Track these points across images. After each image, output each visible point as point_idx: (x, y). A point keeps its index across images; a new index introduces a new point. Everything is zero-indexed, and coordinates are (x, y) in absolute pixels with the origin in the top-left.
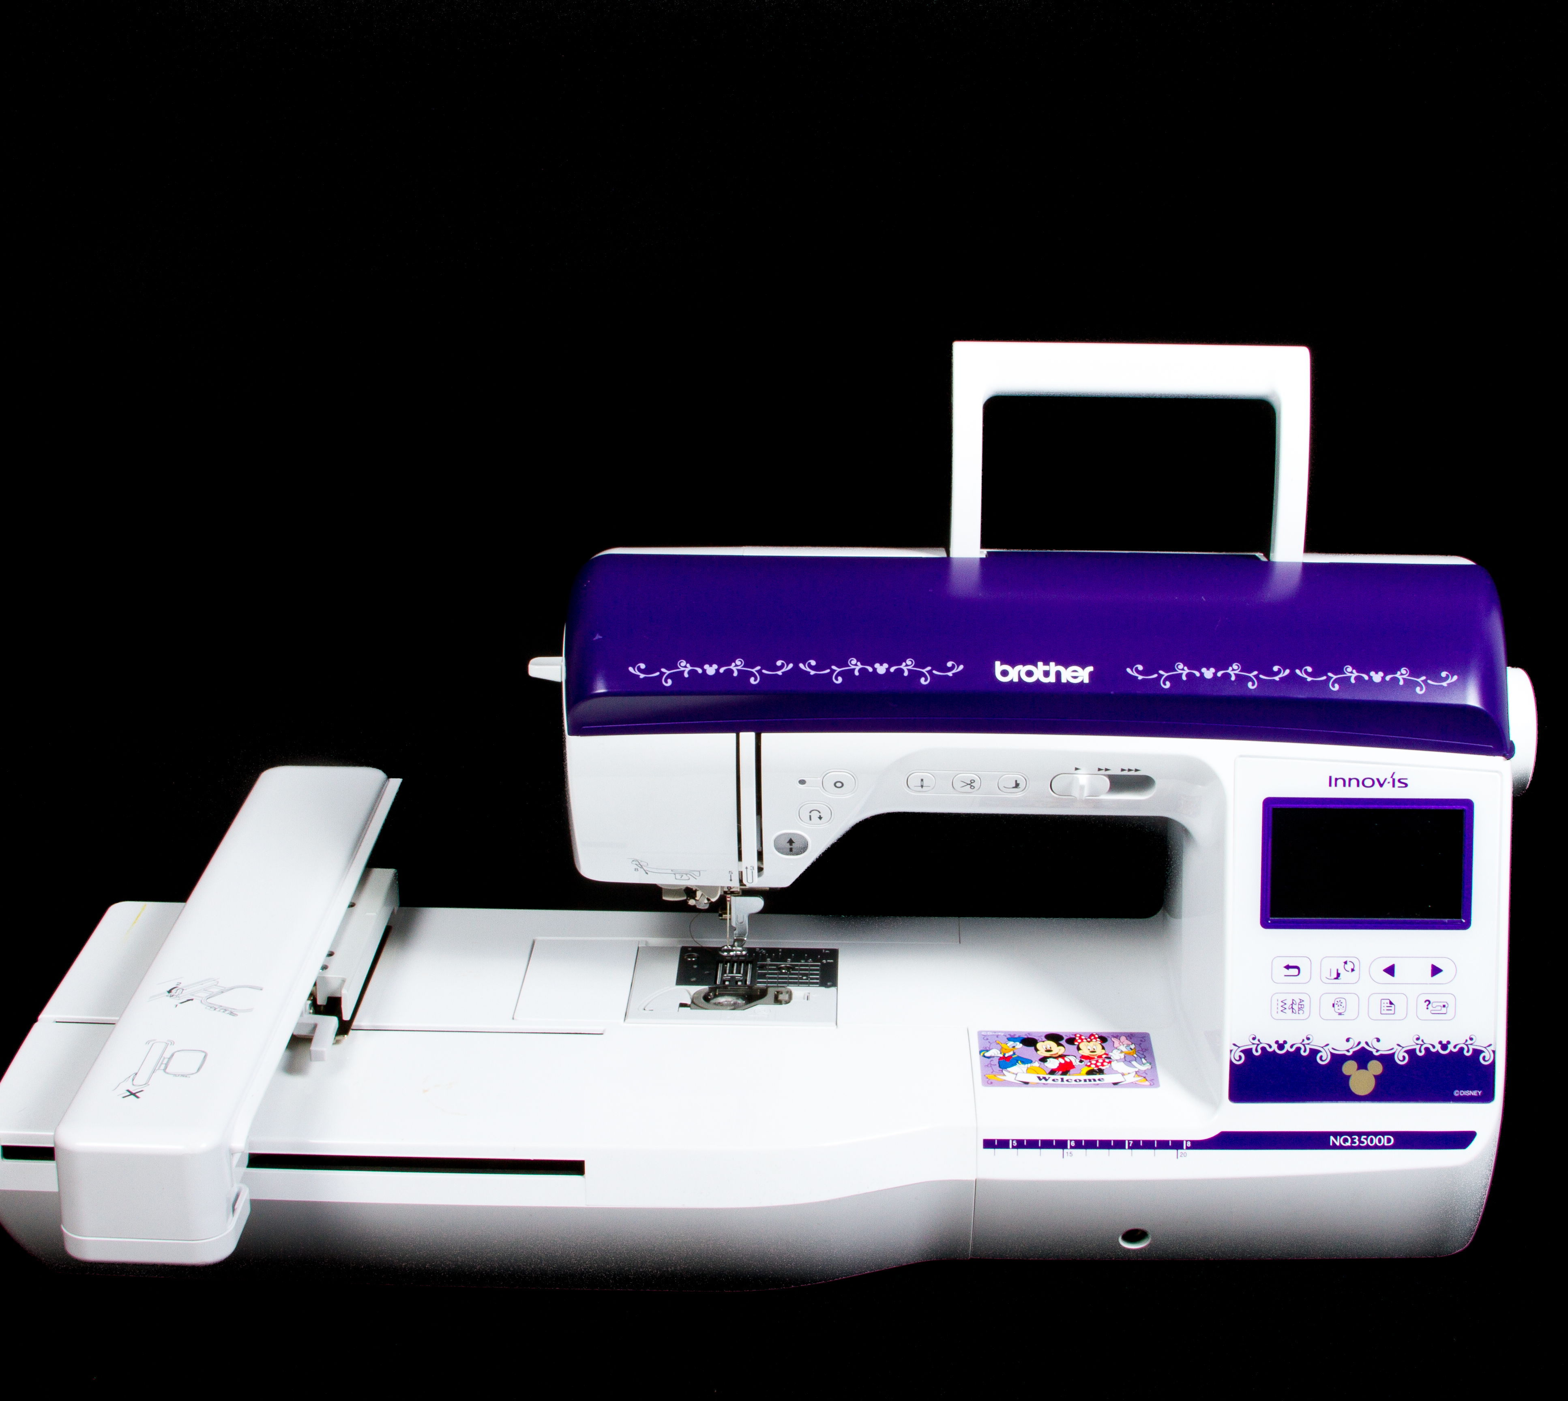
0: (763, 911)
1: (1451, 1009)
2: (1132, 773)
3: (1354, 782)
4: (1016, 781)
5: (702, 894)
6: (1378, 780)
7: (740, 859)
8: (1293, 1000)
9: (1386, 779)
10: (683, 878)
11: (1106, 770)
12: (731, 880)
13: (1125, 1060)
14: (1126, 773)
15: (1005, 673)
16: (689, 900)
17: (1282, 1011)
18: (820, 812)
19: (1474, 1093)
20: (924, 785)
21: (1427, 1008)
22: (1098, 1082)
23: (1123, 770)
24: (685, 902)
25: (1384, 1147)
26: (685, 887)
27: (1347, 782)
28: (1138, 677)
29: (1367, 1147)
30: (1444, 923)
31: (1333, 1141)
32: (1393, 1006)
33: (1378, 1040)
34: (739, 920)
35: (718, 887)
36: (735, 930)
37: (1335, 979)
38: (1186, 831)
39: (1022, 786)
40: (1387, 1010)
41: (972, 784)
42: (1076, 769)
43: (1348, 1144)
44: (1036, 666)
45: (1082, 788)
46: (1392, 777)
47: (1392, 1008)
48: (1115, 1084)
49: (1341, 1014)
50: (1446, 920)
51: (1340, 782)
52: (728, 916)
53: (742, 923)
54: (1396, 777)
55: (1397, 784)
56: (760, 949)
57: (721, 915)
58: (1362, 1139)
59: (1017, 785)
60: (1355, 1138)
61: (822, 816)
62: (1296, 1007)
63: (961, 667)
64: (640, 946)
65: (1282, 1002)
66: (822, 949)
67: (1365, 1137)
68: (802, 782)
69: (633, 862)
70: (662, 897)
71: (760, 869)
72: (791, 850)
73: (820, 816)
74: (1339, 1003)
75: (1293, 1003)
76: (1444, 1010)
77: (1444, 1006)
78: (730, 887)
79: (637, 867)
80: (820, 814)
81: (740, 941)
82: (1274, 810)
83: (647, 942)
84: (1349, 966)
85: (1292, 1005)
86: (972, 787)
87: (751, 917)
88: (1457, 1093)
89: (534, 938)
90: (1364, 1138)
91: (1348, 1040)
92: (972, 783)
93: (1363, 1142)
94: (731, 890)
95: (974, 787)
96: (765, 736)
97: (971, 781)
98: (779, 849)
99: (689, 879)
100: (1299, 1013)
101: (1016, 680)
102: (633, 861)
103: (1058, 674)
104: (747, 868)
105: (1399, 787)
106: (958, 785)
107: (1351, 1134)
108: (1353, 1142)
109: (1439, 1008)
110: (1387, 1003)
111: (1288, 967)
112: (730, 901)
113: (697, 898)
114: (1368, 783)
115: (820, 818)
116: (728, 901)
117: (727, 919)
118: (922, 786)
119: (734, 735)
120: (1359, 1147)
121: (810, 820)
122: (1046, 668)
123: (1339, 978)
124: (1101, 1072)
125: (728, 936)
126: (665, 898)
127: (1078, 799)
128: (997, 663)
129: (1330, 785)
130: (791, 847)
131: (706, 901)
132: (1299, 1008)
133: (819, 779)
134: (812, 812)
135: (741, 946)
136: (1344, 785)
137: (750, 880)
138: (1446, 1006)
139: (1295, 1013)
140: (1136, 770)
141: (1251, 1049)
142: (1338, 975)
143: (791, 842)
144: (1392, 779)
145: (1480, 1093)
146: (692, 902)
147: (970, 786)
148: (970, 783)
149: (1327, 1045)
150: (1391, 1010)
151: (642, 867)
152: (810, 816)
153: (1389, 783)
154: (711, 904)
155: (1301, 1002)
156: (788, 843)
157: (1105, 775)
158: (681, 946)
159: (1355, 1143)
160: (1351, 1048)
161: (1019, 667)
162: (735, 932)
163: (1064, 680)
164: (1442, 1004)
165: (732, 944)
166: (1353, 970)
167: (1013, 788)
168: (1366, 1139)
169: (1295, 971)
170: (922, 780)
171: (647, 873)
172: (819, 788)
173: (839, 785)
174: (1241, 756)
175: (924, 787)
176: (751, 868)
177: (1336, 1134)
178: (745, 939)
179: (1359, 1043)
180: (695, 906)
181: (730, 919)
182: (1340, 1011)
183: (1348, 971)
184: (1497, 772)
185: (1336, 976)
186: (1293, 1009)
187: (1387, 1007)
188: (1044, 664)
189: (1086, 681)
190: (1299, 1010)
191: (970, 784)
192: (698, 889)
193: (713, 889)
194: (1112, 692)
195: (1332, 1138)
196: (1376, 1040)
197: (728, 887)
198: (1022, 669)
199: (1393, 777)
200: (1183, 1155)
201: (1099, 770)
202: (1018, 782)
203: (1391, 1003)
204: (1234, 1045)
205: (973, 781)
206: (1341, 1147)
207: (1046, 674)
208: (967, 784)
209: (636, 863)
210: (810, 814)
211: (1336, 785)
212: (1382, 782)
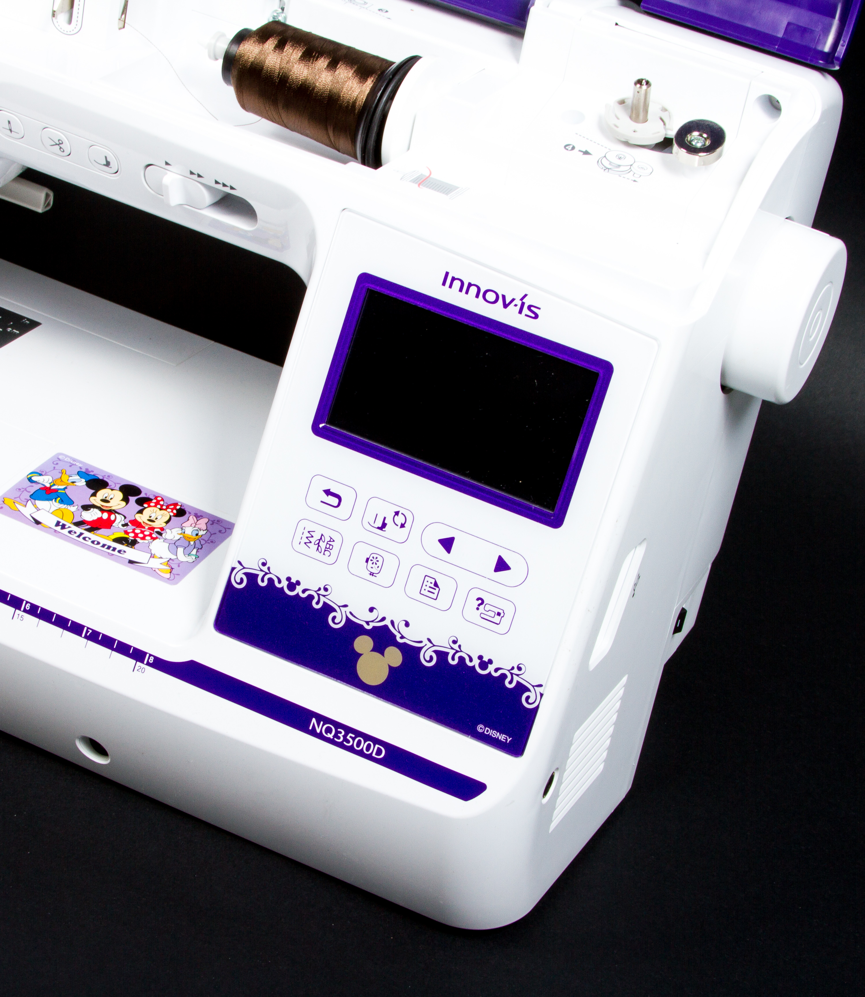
1: (506, 621)
2: (229, 190)
3: (473, 290)
4: (106, 157)
6: (504, 297)
8: (322, 535)
9: (513, 300)
11: (199, 176)
13: (175, 544)
14: (223, 188)
17: (305, 543)
19: (503, 738)
21: (478, 609)
22: (116, 553)
23: (217, 182)
25: (369, 757)
27: (465, 287)
29: (351, 749)
30: (530, 508)
31: (314, 725)
32: (437, 589)
33: (407, 624)
37: (378, 528)
39: (114, 166)
40: (429, 591)
41: (61, 146)
43: (330, 736)
46: (522, 299)
47: (436, 592)
48: (131, 562)
49: (373, 575)
50: (534, 506)
51: (457, 284)
54: (527, 302)
55: (525, 311)
58: (348, 737)
59: (108, 164)
60: (341, 733)
62: (323, 545)
65: (309, 532)
66: (24, 318)
67: (353, 736)
74: (375, 561)
75: (321, 538)
76: (497, 619)
77: (499, 614)
82: (372, 293)
84: (400, 520)
85: (320, 540)
86: (62, 150)
88: (481, 728)
90: (351, 737)
91: (371, 610)
92: (60, 144)
93: (348, 742)
95: (64, 151)
97: (59, 141)
100: (324, 554)
105: (526, 315)
106: (47, 142)
107: (338, 725)
108: (336, 736)
109: (492, 614)
110: (431, 583)
111: (328, 492)
114: (491, 297)
118: (11, 130)
120: (341, 745)
123: (383, 529)
124: (132, 543)
129: (444, 284)
132: (326, 548)
136: (461, 290)
138: (502, 615)
139: (321, 553)
140: (232, 188)
141: (257, 575)
142: (384, 525)
144: (521, 302)
145: (509, 740)
147: (58, 147)
148: (58, 143)
149: (346, 606)
150: (434, 593)
153: (516, 305)
155: (330, 541)
157: (201, 183)
159: (339, 738)
160: (372, 621)
164: (497, 611)
166: (403, 526)
168: (354, 739)
169: (335, 501)
170: (9, 122)
175: (12, 132)
177: (321, 718)
179: (383, 619)
182: (373, 571)
183: (397, 525)
184: (655, 339)
185: (380, 526)
186: (319, 546)
187: (430, 587)
190: (325, 551)
195: (314, 720)
196: (404, 622)
199: (524, 301)
200: (140, 670)
201: (192, 173)
202: (108, 160)
203: (436, 585)
204: (240, 563)
205: (61, 142)
206: (320, 736)
208: (55, 144)
211: (450, 287)
212: (507, 302)
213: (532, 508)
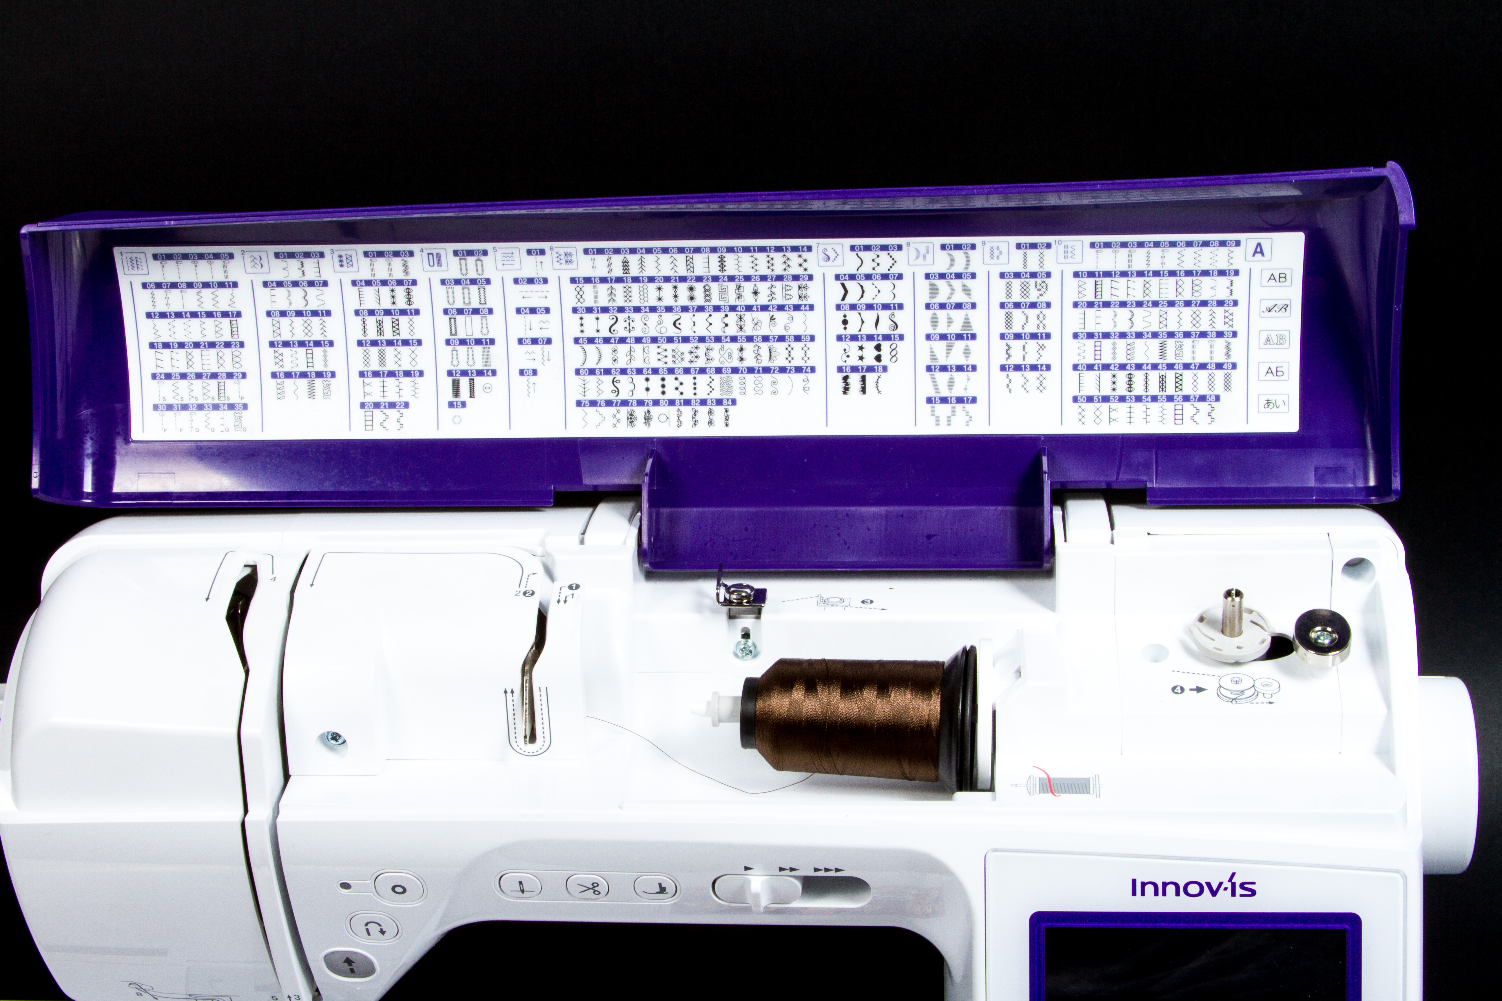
2: (833, 873)
3: (1171, 889)
4: (660, 884)
6: (1209, 884)
9: (1221, 884)
11: (792, 869)
14: (821, 874)
18: (380, 925)
20: (525, 890)
23: (816, 870)
27: (1160, 889)
39: (670, 890)
41: (595, 889)
42: (747, 868)
45: (759, 893)
46: (1230, 880)
51: (1149, 889)
54: (1237, 880)
55: (1239, 891)
59: (662, 890)
61: (384, 930)
68: (346, 886)
69: (130, 986)
71: (316, 996)
72: (352, 971)
73: (381, 929)
79: (138, 991)
80: (381, 927)
82: (1049, 930)
86: (597, 893)
92: (595, 887)
95: (600, 893)
97: (593, 884)
98: (335, 971)
102: (130, 984)
105: (1241, 896)
106: (575, 889)
114: (1194, 889)
115: (382, 932)
118: (523, 891)
121: (369, 934)
127: (755, 906)
129: (1134, 893)
130: (351, 968)
133: (368, 882)
134: (369, 925)
136: (1156, 894)
140: (837, 870)
143: (348, 961)
144: (1230, 883)
147: (592, 891)
148: (592, 887)
151: (145, 991)
152: (367, 930)
153: (1226, 889)
156: (344, 962)
157: (791, 877)
167: (657, 893)
170: (521, 883)
172: (372, 895)
173: (399, 890)
174: (995, 850)
175: (525, 892)
176: (299, 996)
184: (1396, 872)
191: (592, 889)
199: (1233, 881)
201: (781, 869)
202: (663, 886)
205: (596, 885)
208: (587, 889)
209: (136, 988)
210: (367, 927)
211: (1143, 894)
212: (1215, 888)
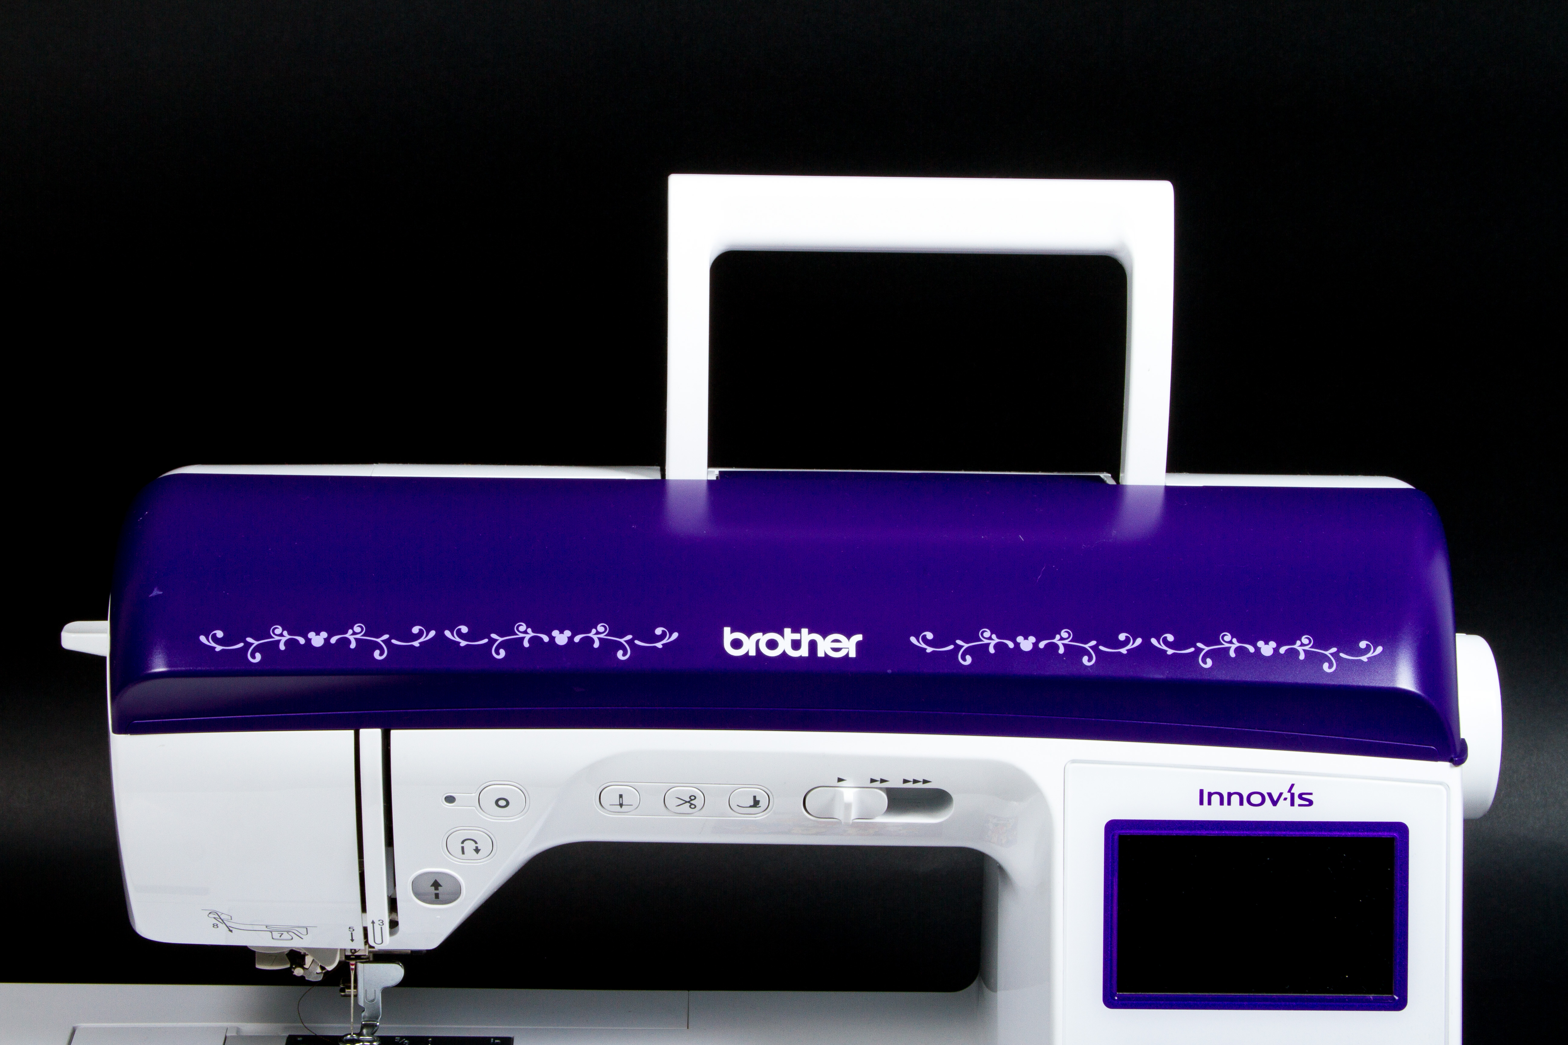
0: (403, 984)
2: (919, 786)
4: (755, 797)
5: (313, 960)
6: (1270, 795)
7: (364, 909)
9: (1281, 794)
10: (282, 938)
11: (882, 781)
12: (352, 940)
14: (910, 785)
15: (737, 644)
16: (294, 968)
18: (476, 843)
20: (623, 804)
23: (905, 781)
24: (289, 971)
26: (289, 950)
27: (1225, 799)
28: (926, 649)
30: (1368, 1000)
34: (368, 995)
35: (336, 950)
36: (364, 1011)
38: (1001, 869)
39: (763, 803)
41: (692, 802)
42: (840, 780)
44: (782, 634)
45: (848, 806)
46: (1289, 791)
50: (1371, 996)
52: (352, 991)
53: (373, 1000)
54: (1296, 791)
55: (1297, 801)
56: (402, 1037)
57: (343, 990)
59: (756, 803)
61: (479, 848)
63: (675, 635)
64: (228, 1035)
66: (490, 1038)
68: (450, 799)
69: (210, 915)
70: (255, 965)
71: (394, 924)
72: (437, 896)
73: (477, 847)
78: (355, 950)
79: (215, 922)
80: (477, 845)
81: (372, 1027)
82: (1122, 838)
83: (238, 1030)
86: (693, 806)
87: (387, 992)
89: (74, 1025)
92: (692, 800)
94: (356, 954)
95: (695, 807)
96: (395, 734)
97: (690, 797)
98: (419, 895)
99: (292, 939)
101: (753, 653)
102: (210, 913)
103: (813, 645)
104: (373, 922)
105: (1300, 805)
106: (672, 802)
112: (356, 969)
113: (306, 966)
114: (1256, 799)
115: (477, 850)
116: (352, 969)
117: (350, 996)
118: (621, 805)
119: (351, 733)
121: (463, 853)
122: (796, 636)
125: (352, 1020)
126: (258, 966)
127: (843, 821)
128: (727, 630)
129: (1201, 803)
130: (437, 892)
131: (319, 970)
133: (474, 794)
134: (465, 842)
135: (372, 1034)
136: (1222, 803)
137: (378, 940)
140: (925, 782)
143: (436, 885)
144: (1289, 794)
146: (298, 972)
147: (689, 804)
148: (689, 800)
151: (223, 922)
152: (463, 848)
153: (1285, 799)
154: (327, 975)
156: (432, 886)
157: (881, 789)
158: (287, 1035)
161: (758, 636)
162: (363, 1014)
163: (821, 654)
165: (358, 1031)
167: (751, 806)
170: (621, 796)
171: (231, 931)
172: (474, 808)
173: (502, 803)
174: (1074, 761)
175: (623, 806)
176: (379, 922)
178: (378, 1024)
180: (303, 977)
181: (356, 996)
184: (1441, 783)
188: (793, 631)
189: (853, 654)
191: (689, 802)
192: (307, 953)
193: (329, 953)
194: (889, 671)
197: (351, 950)
198: (764, 638)
199: (1292, 792)
201: (873, 781)
202: (757, 799)
205: (693, 798)
207: (796, 645)
208: (684, 802)
209: (214, 918)
210: (462, 845)
211: (1209, 803)
212: (1275, 799)
213: (1371, 998)
